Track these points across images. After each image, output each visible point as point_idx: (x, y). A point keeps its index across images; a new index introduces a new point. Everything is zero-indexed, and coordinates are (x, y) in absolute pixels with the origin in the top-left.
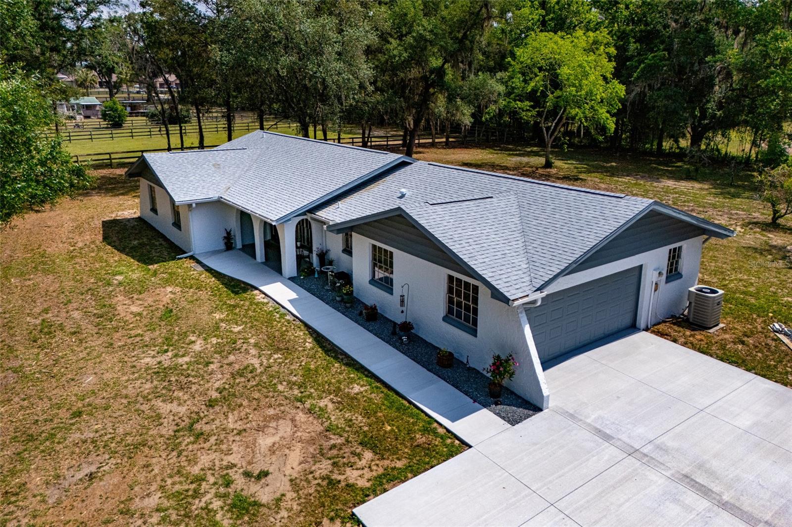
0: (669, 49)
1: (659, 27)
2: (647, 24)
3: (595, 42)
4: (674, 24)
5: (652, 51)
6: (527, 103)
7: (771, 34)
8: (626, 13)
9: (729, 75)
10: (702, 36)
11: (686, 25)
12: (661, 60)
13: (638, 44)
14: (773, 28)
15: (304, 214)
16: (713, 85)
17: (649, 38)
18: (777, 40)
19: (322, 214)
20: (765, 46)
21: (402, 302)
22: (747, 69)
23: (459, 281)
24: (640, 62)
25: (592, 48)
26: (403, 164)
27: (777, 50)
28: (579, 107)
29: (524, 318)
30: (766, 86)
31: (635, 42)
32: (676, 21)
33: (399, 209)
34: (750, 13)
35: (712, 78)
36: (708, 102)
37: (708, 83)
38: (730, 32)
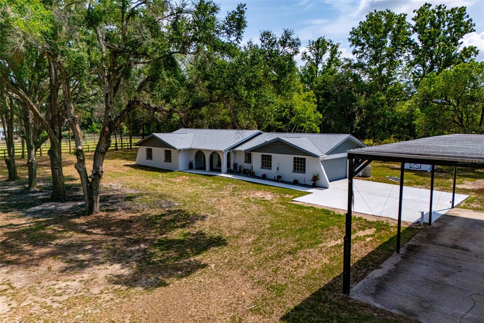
0: (336, 100)
1: (331, 91)
2: (325, 90)
3: (308, 96)
4: (337, 90)
5: (329, 101)
6: (281, 123)
7: (376, 94)
8: (317, 85)
9: (361, 112)
10: (349, 95)
11: (342, 91)
12: (334, 105)
13: (323, 98)
14: (376, 92)
15: (230, 150)
16: (355, 116)
17: (327, 96)
18: (378, 97)
19: (238, 149)
20: (374, 99)
21: (278, 169)
22: (368, 108)
23: (298, 158)
24: (325, 106)
25: (307, 99)
26: (260, 134)
27: (378, 100)
28: (305, 123)
29: (321, 164)
30: (377, 114)
31: (322, 98)
32: (338, 89)
33: (278, 138)
34: (367, 86)
35: (354, 113)
36: (354, 123)
37: (353, 115)
38: (360, 94)
